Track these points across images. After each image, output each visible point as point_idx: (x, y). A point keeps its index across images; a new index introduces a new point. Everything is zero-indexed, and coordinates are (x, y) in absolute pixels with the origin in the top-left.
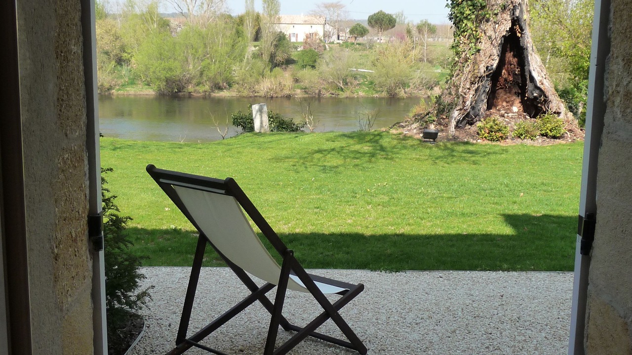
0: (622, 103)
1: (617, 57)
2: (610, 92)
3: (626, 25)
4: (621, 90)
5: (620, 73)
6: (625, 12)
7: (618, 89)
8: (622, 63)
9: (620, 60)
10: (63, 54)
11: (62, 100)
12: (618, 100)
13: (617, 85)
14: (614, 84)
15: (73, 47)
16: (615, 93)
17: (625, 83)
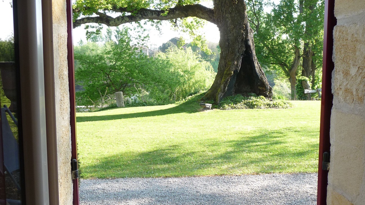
0: (344, 94)
1: (339, 71)
2: (336, 89)
3: (344, 56)
4: (343, 88)
5: (341, 79)
6: (343, 50)
7: (341, 87)
8: (342, 75)
9: (341, 73)
10: (61, 76)
11: (62, 100)
12: (341, 93)
13: (340, 85)
14: (338, 85)
15: (65, 72)
16: (339, 89)
17: (345, 84)
